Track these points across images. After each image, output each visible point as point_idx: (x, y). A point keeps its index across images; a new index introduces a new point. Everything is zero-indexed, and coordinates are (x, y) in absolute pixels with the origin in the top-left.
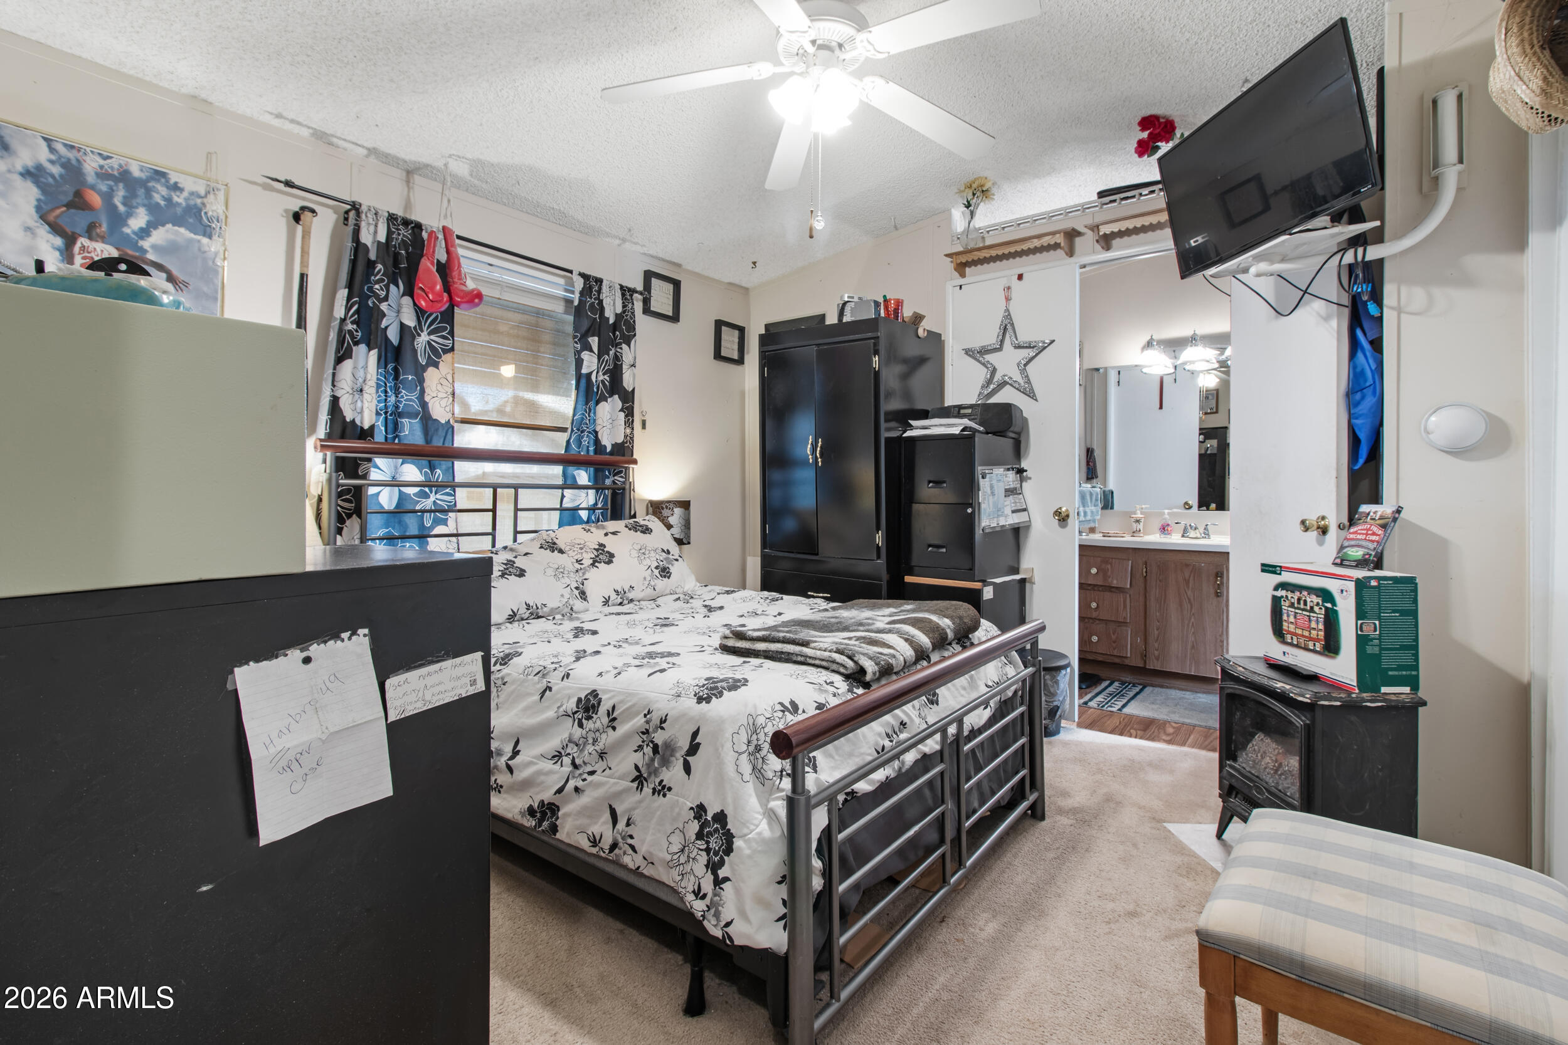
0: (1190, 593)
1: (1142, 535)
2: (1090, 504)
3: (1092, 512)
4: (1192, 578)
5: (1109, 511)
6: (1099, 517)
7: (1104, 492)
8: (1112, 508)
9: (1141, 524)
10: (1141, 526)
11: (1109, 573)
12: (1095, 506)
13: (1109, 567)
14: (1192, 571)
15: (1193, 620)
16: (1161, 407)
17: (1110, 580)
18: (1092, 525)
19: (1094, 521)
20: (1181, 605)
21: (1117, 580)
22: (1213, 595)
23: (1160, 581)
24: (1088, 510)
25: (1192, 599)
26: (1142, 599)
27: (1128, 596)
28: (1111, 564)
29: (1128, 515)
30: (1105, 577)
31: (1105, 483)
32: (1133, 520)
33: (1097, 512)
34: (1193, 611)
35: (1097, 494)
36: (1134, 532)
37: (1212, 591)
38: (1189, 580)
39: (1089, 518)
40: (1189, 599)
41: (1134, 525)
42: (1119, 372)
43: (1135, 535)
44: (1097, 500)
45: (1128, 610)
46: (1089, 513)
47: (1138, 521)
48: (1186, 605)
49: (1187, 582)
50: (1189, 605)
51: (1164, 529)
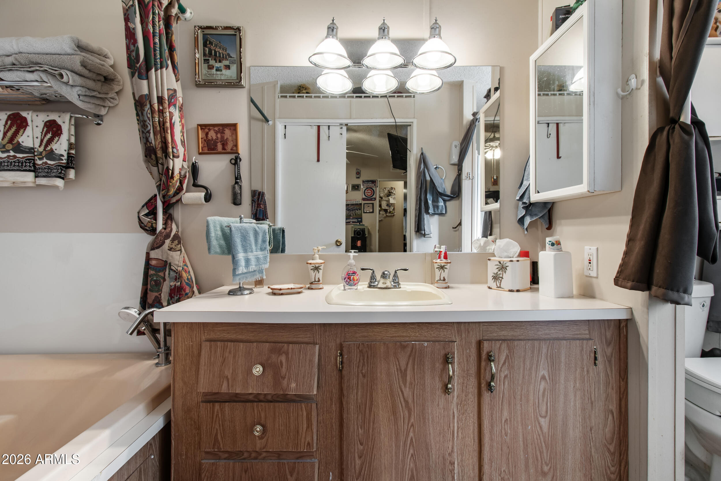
0: (407, 392)
1: (321, 286)
2: (254, 247)
3: (258, 259)
4: (410, 365)
5: (280, 255)
6: (267, 266)
7: (274, 230)
8: (283, 251)
9: (321, 271)
10: (320, 275)
11: (284, 370)
12: (262, 250)
13: (283, 358)
14: (410, 356)
15: (411, 434)
16: (318, 160)
17: (285, 382)
18: (258, 277)
19: (261, 271)
20: (394, 412)
21: (296, 381)
22: (439, 391)
23: (364, 376)
24: (251, 256)
25: (410, 401)
26: (335, 408)
27: (314, 406)
28: (287, 354)
29: (304, 259)
30: (278, 378)
31: (274, 221)
32: (310, 267)
33: (265, 258)
34: (412, 420)
35: (264, 233)
36: (311, 283)
37: (439, 385)
38: (406, 370)
39: (252, 267)
40: (406, 402)
41: (312, 273)
42: (285, 126)
43: (313, 286)
44: (264, 241)
45: (315, 431)
46: (253, 262)
47: (317, 268)
48: (402, 412)
49: (404, 375)
50: (406, 413)
51: (349, 278)
